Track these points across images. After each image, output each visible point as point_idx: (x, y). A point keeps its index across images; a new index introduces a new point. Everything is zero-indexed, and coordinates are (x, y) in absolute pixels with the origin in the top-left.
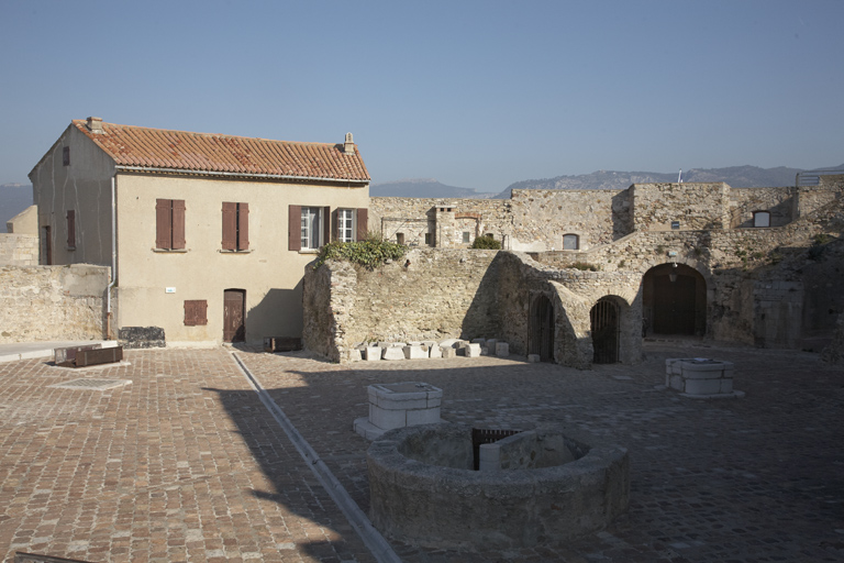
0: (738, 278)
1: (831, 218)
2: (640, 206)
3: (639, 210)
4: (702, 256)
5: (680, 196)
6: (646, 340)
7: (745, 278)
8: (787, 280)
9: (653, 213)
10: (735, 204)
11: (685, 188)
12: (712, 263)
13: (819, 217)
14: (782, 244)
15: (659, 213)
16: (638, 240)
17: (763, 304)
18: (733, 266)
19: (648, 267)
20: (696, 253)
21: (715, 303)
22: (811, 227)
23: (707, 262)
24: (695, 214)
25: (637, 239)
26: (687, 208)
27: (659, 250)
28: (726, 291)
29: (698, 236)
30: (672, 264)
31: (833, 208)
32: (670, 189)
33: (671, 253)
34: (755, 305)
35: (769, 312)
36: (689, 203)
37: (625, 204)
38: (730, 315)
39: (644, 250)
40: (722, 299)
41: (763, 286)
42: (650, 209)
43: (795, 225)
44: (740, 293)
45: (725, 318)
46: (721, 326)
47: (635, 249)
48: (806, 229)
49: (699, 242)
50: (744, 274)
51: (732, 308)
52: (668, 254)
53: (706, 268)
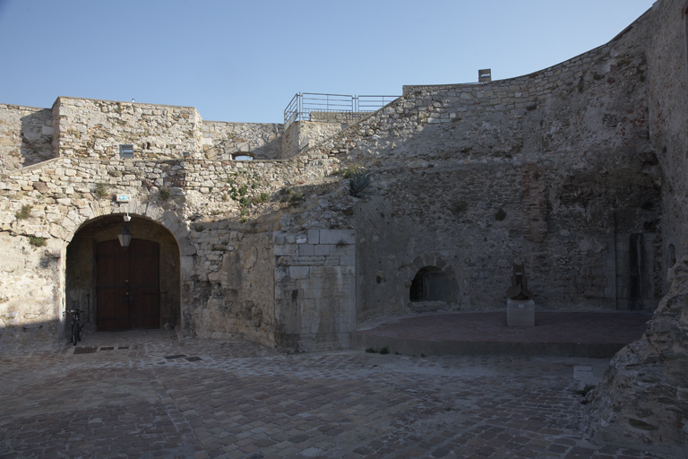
0: (233, 234)
1: (351, 149)
2: (71, 132)
3: (68, 138)
4: (172, 202)
5: (133, 121)
6: (78, 351)
7: (247, 232)
8: (332, 227)
9: (91, 145)
10: (210, 142)
11: (140, 111)
12: (188, 213)
13: (336, 147)
14: (288, 184)
15: (101, 145)
16: (60, 172)
17: (294, 272)
18: (221, 216)
19: (79, 220)
20: (163, 196)
21: (196, 278)
22: (326, 161)
23: (180, 211)
24: (156, 150)
25: (59, 170)
26: (144, 140)
27: (99, 192)
28: (214, 256)
29: (165, 170)
30: (121, 216)
31: (353, 135)
32: (118, 111)
33: (119, 198)
34: (279, 275)
35: (304, 286)
36: (147, 134)
37: (46, 130)
38: (220, 295)
39: (70, 190)
40: (205, 269)
41: (291, 238)
42: (86, 138)
43: (306, 157)
44: (238, 258)
45: (212, 301)
46: (208, 314)
47: (53, 187)
48: (320, 163)
49: (165, 180)
50: (243, 227)
51: (224, 284)
52: (114, 198)
53: (179, 221)
